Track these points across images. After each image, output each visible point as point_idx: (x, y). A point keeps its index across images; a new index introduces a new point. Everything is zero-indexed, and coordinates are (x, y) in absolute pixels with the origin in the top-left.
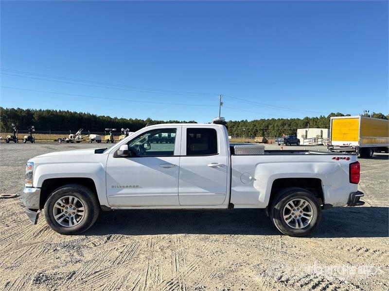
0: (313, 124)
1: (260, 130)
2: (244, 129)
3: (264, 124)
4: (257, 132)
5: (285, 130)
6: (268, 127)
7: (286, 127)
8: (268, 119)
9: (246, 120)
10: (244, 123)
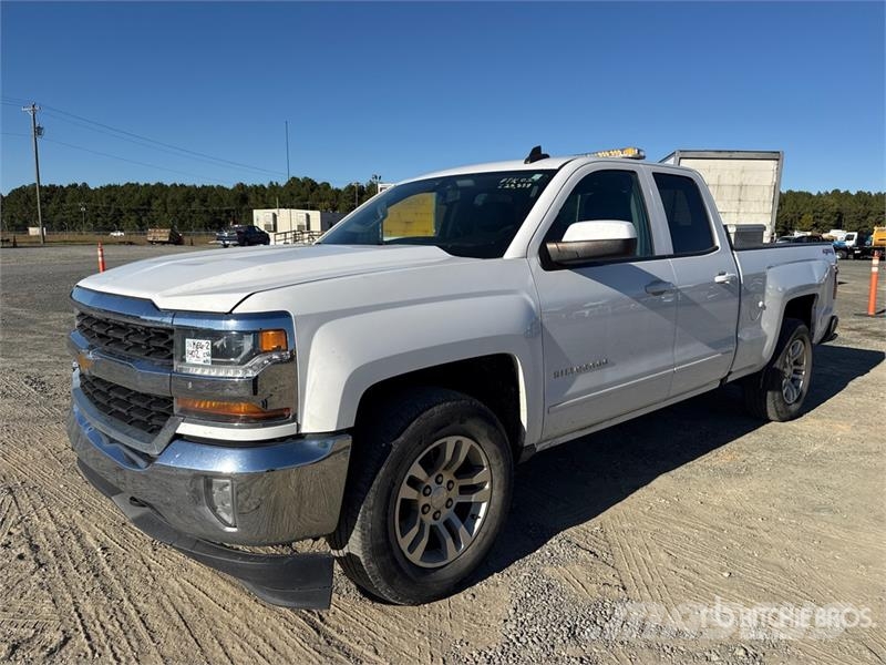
0: (257, 199)
1: (129, 210)
2: (83, 209)
3: (137, 196)
4: (121, 215)
5: (194, 212)
6: (149, 204)
7: (195, 205)
8: (146, 185)
9: (85, 184)
10: (81, 191)
